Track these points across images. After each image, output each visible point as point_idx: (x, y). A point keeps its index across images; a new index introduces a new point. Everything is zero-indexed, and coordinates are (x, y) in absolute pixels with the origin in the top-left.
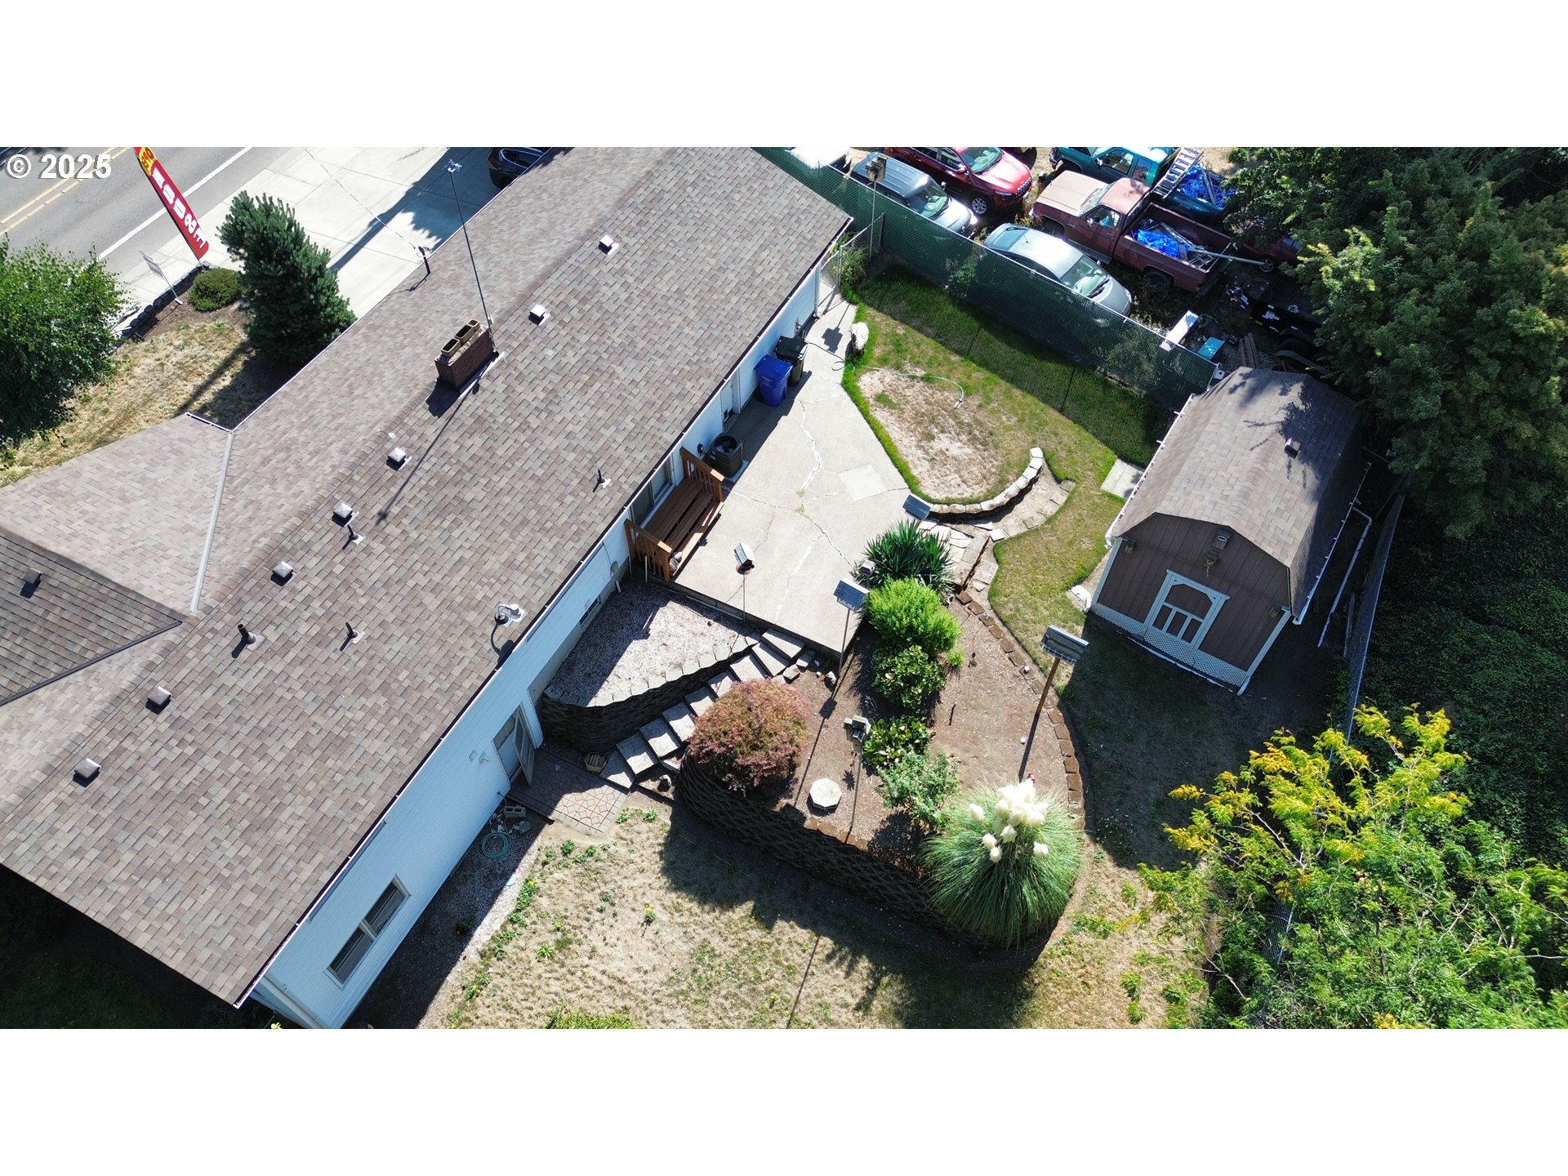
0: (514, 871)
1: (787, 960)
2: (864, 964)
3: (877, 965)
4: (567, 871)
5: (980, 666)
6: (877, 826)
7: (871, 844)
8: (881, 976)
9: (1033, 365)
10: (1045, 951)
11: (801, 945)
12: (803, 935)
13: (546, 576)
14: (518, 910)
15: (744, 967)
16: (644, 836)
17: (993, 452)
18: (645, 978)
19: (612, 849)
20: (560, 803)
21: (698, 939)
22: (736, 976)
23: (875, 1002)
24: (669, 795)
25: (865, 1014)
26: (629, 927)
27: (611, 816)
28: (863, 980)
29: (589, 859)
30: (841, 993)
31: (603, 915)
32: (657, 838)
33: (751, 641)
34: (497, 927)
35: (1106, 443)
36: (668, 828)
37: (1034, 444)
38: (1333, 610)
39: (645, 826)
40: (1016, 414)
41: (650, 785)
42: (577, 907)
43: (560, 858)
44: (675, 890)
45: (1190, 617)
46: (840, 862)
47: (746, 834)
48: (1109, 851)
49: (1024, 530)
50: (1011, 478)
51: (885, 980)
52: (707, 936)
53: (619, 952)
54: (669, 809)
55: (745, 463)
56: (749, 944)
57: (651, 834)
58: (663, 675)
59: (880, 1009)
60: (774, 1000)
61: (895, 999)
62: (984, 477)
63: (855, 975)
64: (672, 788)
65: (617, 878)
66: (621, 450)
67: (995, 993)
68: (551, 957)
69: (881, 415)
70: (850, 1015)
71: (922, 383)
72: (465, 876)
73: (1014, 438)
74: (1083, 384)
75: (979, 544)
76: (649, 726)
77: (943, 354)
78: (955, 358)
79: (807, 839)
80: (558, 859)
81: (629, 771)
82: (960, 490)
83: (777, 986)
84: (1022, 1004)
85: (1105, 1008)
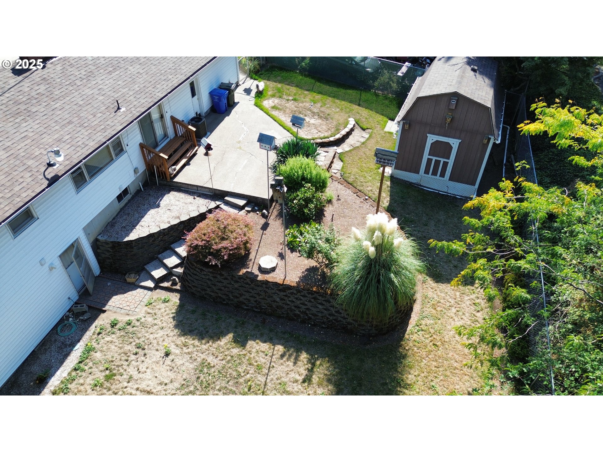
0: (79, 341)
1: (256, 362)
2: (304, 356)
3: (312, 355)
4: (113, 336)
5: (342, 200)
6: (300, 275)
7: (298, 283)
8: (315, 361)
9: (342, 91)
10: (407, 332)
11: (264, 352)
12: (265, 346)
13: (83, 146)
14: (80, 362)
15: (230, 370)
16: (163, 310)
17: (331, 121)
18: (165, 388)
19: (143, 320)
20: (111, 301)
21: (199, 360)
22: (226, 376)
23: (314, 376)
24: (178, 287)
25: (309, 384)
26: (154, 360)
27: (142, 303)
28: (304, 365)
29: (128, 327)
30: (292, 375)
31: (137, 356)
32: (171, 310)
33: (218, 203)
34: (65, 374)
35: (383, 115)
36: (178, 304)
37: (349, 117)
38: (505, 162)
39: (163, 305)
40: (338, 108)
41: (165, 284)
42: (120, 354)
43: (110, 329)
44: (183, 335)
45: (442, 160)
46: (281, 299)
47: (224, 297)
48: (430, 276)
49: (352, 148)
50: (341, 128)
51: (318, 363)
52: (204, 357)
53: (149, 375)
54: (178, 295)
55: (208, 133)
56: (232, 357)
57: (167, 309)
58: (169, 222)
59: (318, 379)
60: (250, 386)
61: (326, 372)
62: (329, 129)
63: (299, 363)
64: (179, 284)
65: (146, 335)
66: (132, 98)
67: (385, 358)
68: (102, 386)
69: (275, 113)
70: (300, 387)
71: (292, 101)
72: (45, 349)
73: (340, 115)
74: (365, 96)
75: (331, 154)
76: (163, 254)
77: (300, 91)
78: (306, 92)
79: (260, 289)
80: (108, 330)
81: (152, 278)
82: (318, 135)
83: (252, 378)
84: (401, 363)
85: (450, 355)
